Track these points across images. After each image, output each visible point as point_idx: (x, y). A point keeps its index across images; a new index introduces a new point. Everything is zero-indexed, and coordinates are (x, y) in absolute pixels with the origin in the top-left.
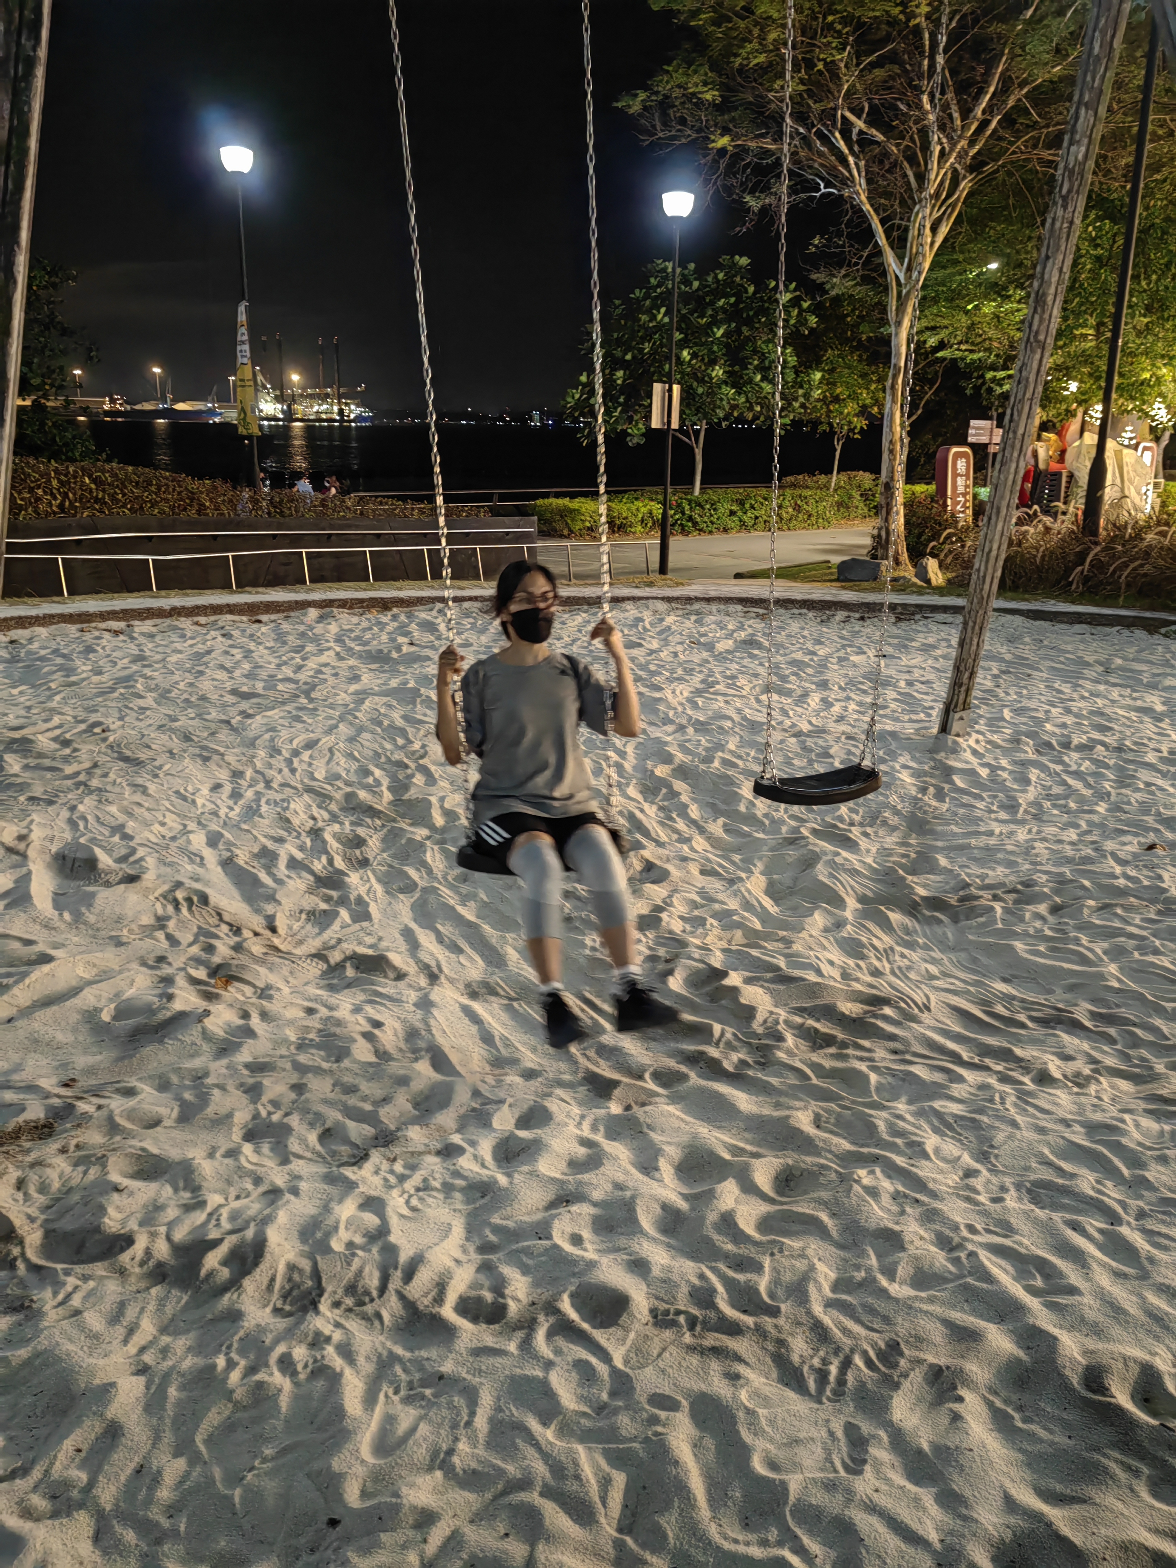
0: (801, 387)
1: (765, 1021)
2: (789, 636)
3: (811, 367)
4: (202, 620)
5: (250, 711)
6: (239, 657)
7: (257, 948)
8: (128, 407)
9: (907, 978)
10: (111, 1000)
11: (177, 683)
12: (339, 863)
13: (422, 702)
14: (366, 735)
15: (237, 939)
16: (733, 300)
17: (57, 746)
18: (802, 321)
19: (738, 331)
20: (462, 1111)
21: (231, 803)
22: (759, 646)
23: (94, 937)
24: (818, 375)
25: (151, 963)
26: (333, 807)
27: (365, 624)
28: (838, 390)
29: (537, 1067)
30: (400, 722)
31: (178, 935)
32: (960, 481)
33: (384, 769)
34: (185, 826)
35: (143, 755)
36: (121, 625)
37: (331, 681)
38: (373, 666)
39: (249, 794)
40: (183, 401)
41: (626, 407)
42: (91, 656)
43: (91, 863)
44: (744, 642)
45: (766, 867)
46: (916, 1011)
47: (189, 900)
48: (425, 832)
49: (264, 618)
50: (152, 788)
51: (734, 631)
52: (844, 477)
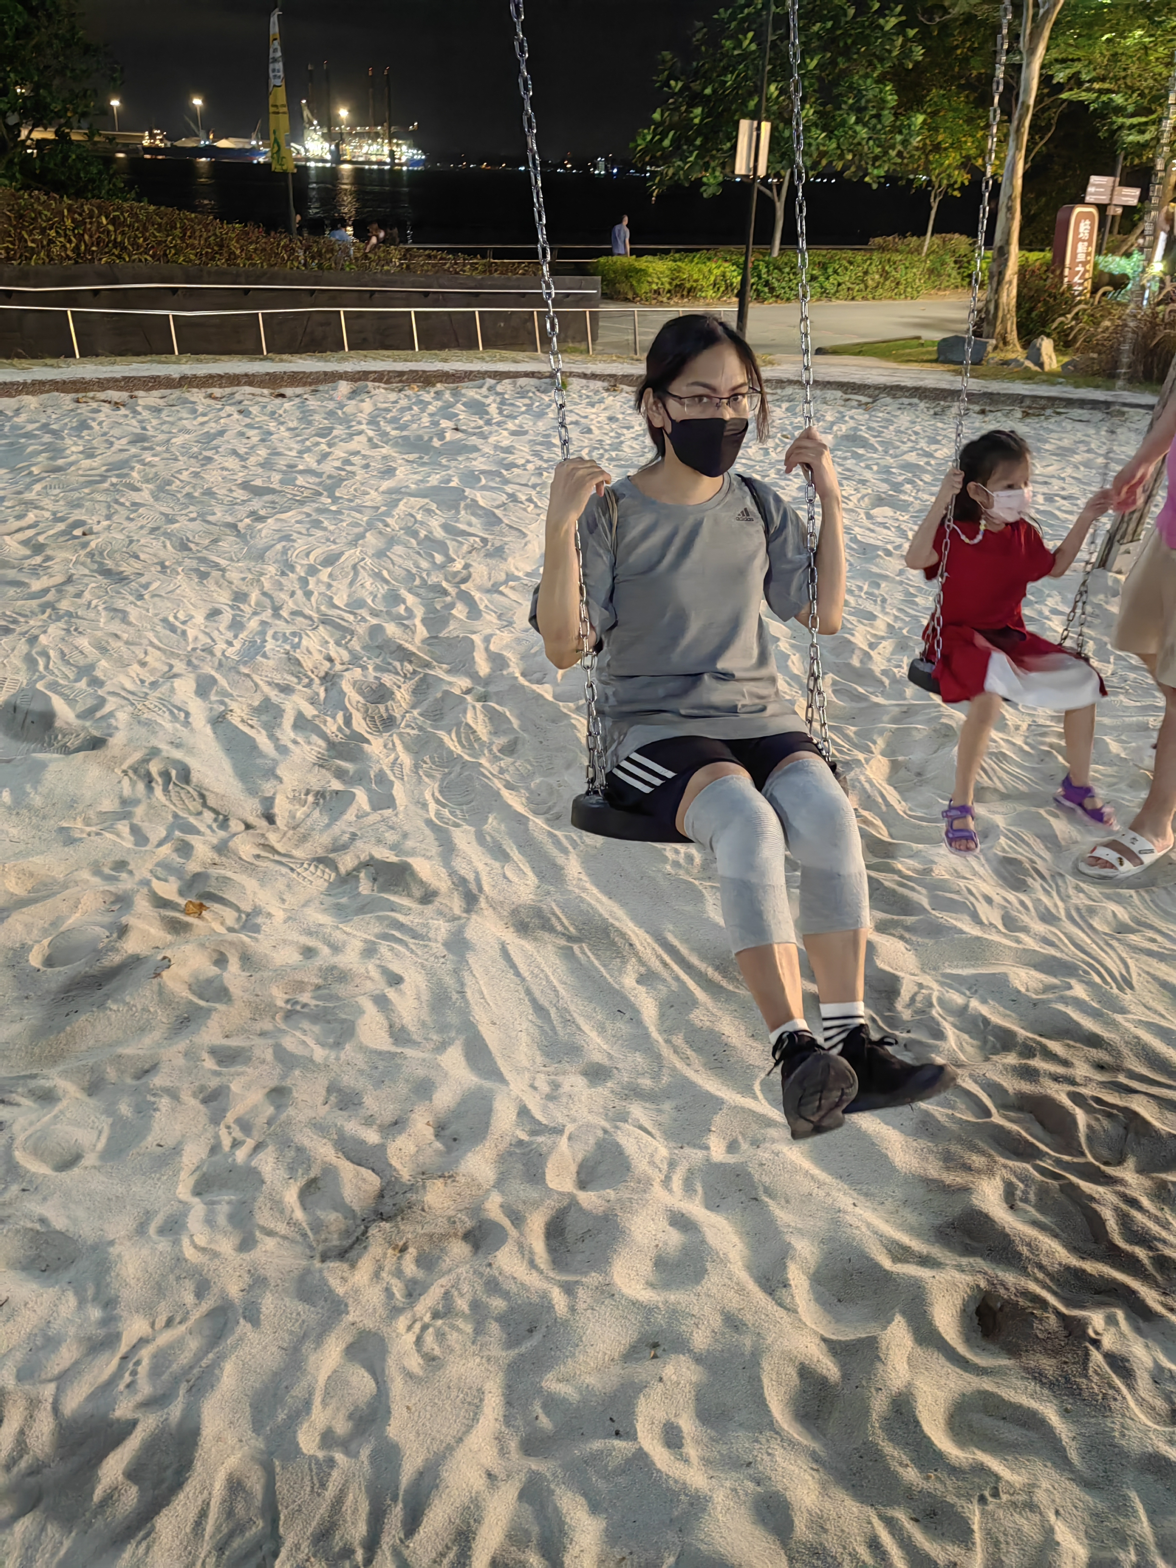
0: (900, 133)
1: (913, 999)
2: (898, 431)
3: (911, 108)
4: (217, 392)
5: (262, 513)
6: (255, 440)
7: (245, 847)
8: (169, 144)
9: (1091, 927)
10: (45, 932)
11: (179, 472)
12: (360, 724)
13: (467, 507)
14: (398, 549)
15: (222, 834)
16: (829, 24)
17: (28, 552)
18: (906, 53)
19: (833, 62)
20: (502, 1147)
21: (229, 635)
22: (865, 444)
23: (38, 828)
24: (920, 118)
25: (107, 871)
26: (356, 645)
27: (404, 402)
28: (940, 138)
29: (606, 1062)
30: (439, 533)
31: (146, 826)
32: (1082, 247)
33: (417, 595)
34: (171, 667)
35: (126, 569)
36: (123, 396)
37: (361, 475)
38: (411, 457)
39: (253, 624)
40: (227, 138)
41: (704, 151)
42: (85, 433)
43: (47, 719)
44: (846, 437)
45: (888, 744)
46: (1115, 991)
47: (166, 776)
48: (464, 682)
49: (289, 391)
50: (134, 614)
51: (833, 424)
52: (937, 239)
